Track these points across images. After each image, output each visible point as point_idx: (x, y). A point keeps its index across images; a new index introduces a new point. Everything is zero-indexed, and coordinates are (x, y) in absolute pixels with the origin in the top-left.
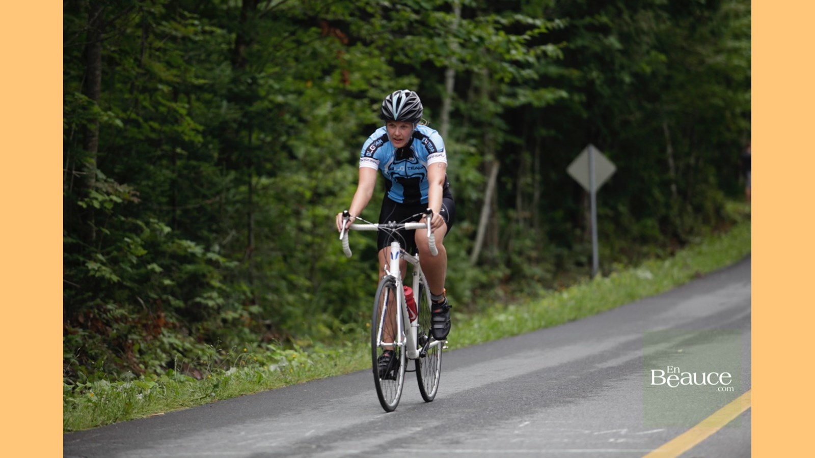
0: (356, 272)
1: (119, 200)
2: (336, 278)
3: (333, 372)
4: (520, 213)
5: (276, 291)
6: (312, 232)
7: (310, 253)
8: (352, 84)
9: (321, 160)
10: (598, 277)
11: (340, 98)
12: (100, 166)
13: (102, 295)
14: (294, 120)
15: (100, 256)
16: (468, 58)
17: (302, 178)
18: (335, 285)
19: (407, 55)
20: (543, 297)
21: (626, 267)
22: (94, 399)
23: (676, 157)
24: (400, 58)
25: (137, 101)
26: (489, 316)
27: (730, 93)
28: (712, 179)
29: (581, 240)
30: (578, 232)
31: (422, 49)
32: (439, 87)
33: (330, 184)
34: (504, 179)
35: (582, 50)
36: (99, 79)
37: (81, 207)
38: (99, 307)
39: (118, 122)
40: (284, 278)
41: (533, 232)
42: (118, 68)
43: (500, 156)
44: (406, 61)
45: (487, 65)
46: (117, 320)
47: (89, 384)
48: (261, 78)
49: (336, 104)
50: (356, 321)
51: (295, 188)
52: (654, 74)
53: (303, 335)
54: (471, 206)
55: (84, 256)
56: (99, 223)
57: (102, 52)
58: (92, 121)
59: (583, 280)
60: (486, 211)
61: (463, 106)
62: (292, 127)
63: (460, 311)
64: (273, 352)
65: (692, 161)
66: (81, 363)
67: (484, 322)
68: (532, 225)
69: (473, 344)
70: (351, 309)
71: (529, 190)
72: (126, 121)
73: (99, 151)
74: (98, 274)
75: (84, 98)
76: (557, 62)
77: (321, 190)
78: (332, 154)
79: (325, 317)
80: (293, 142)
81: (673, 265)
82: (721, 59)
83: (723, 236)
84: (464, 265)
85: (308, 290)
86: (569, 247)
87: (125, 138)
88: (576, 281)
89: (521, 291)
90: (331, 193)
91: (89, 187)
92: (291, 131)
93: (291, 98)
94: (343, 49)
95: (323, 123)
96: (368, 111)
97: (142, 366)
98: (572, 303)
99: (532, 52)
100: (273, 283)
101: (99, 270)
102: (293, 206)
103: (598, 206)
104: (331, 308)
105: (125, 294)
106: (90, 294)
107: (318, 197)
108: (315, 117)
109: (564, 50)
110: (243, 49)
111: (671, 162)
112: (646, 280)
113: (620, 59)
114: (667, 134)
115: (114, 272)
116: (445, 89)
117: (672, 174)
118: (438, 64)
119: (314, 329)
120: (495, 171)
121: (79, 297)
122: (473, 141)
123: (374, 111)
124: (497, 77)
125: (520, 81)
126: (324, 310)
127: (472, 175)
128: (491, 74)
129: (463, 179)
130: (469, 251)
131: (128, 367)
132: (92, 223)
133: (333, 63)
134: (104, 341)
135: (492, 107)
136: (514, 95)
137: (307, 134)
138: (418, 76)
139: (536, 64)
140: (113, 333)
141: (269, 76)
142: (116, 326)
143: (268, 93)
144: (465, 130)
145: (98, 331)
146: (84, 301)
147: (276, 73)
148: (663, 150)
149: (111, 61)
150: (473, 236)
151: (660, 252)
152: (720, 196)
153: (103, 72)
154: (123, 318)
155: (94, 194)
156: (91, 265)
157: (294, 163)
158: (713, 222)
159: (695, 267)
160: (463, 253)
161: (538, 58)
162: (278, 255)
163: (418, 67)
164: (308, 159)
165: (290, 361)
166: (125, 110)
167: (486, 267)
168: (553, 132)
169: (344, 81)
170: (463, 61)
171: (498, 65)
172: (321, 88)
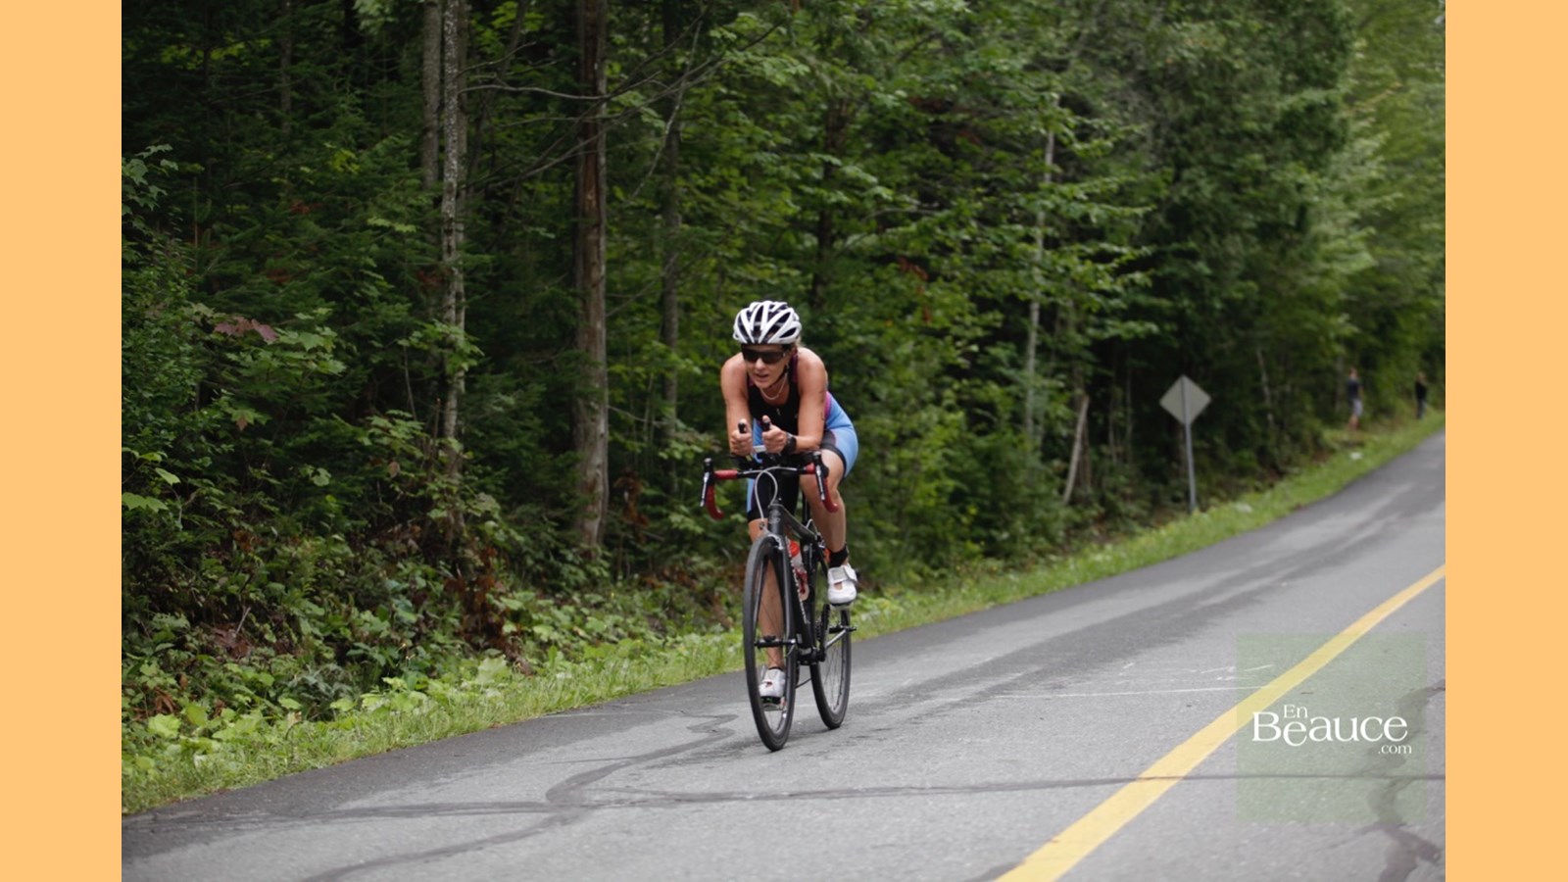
0: (945, 515)
1: (699, 450)
2: (925, 523)
3: (927, 619)
4: (1111, 449)
5: (864, 537)
6: (897, 476)
7: (896, 497)
8: (934, 321)
9: (905, 401)
10: (1196, 513)
11: (921, 338)
12: (680, 415)
13: (686, 547)
14: (876, 360)
15: (683, 508)
16: (1053, 291)
17: (886, 420)
18: (923, 529)
19: (989, 290)
20: (1141, 535)
21: (1223, 500)
22: (685, 653)
23: (1271, 386)
24: (983, 292)
25: (714, 347)
26: (1085, 557)
27: (1323, 318)
28: (1309, 407)
29: (1177, 474)
30: (1175, 465)
31: (1004, 283)
32: (1024, 321)
33: (914, 425)
34: (1095, 414)
35: (1172, 275)
36: (676, 326)
37: (662, 459)
38: (684, 560)
39: (697, 370)
40: (871, 524)
41: (1127, 466)
42: (694, 315)
43: (1090, 390)
44: (989, 295)
45: (1072, 295)
46: (703, 573)
47: (679, 638)
48: (839, 317)
49: (919, 343)
50: (947, 567)
51: (878, 430)
52: (1245, 301)
53: (894, 582)
54: (1062, 442)
55: (668, 508)
56: (681, 474)
57: (678, 299)
58: (670, 369)
59: (1182, 515)
60: (1077, 448)
61: (1049, 339)
62: (874, 368)
63: (1053, 552)
64: (863, 601)
65: (1288, 388)
66: (669, 617)
67: (1080, 563)
68: (1125, 461)
69: (1070, 586)
70: (942, 554)
71: (1122, 424)
72: (703, 369)
73: (679, 399)
74: (682, 527)
75: (660, 346)
76: (1145, 290)
77: (904, 433)
78: (917, 395)
79: (914, 563)
80: (874, 384)
81: (1273, 498)
82: (1314, 280)
83: (1322, 465)
84: (1055, 505)
85: (897, 536)
86: (1165, 482)
87: (703, 386)
88: (1173, 518)
89: (1117, 530)
90: (915, 435)
91: (668, 437)
92: (873, 372)
93: (872, 339)
94: (923, 286)
95: (906, 363)
96: (952, 349)
97: (730, 619)
98: (1170, 541)
99: (1119, 281)
100: (860, 530)
101: (683, 522)
102: (878, 450)
103: (1194, 438)
104: (920, 555)
105: (710, 546)
106: (675, 547)
107: (902, 440)
108: (897, 357)
109: (1153, 278)
110: (820, 290)
111: (1266, 390)
112: (1247, 514)
113: (1209, 286)
114: (1261, 362)
115: (698, 523)
116: (1031, 323)
117: (1268, 403)
118: (1022, 298)
119: (904, 576)
120: (1085, 406)
121: (664, 550)
122: (1062, 376)
123: (958, 348)
124: (1085, 307)
125: (1108, 311)
126: (914, 556)
127: (1062, 410)
128: (1077, 306)
129: (1052, 415)
130: (1062, 490)
131: (715, 621)
132: (673, 474)
133: (915, 300)
134: (691, 594)
135: (1080, 339)
136: (1102, 327)
137: (889, 374)
138: (1002, 311)
139: (1124, 294)
140: (699, 585)
141: (848, 317)
142: (702, 579)
143: (848, 334)
144: (1053, 364)
145: (684, 584)
146: (668, 554)
147: (856, 313)
148: (1258, 378)
149: (687, 308)
150: (1064, 474)
151: (1258, 484)
152: (1317, 424)
153: (680, 320)
154: (709, 571)
155: (674, 444)
156: (675, 518)
157: (877, 404)
158: (1311, 451)
159: (1296, 500)
160: (1055, 493)
161: (1125, 287)
162: (864, 500)
163: (1001, 301)
164: (891, 400)
165: (882, 610)
166: (703, 357)
167: (1080, 506)
168: (1144, 364)
169: (925, 319)
170: (1048, 294)
171: (1084, 295)
172: (902, 328)
